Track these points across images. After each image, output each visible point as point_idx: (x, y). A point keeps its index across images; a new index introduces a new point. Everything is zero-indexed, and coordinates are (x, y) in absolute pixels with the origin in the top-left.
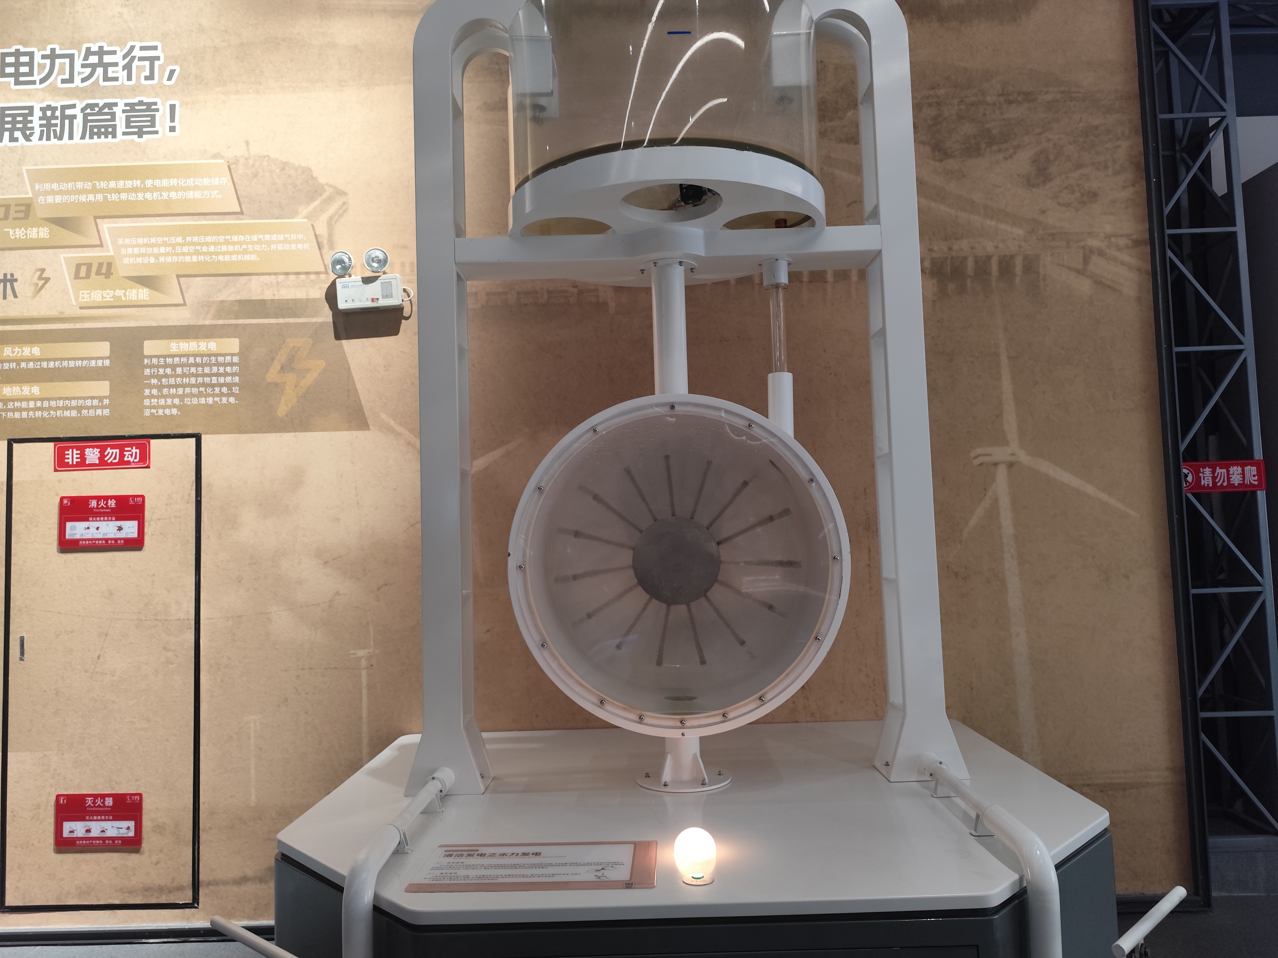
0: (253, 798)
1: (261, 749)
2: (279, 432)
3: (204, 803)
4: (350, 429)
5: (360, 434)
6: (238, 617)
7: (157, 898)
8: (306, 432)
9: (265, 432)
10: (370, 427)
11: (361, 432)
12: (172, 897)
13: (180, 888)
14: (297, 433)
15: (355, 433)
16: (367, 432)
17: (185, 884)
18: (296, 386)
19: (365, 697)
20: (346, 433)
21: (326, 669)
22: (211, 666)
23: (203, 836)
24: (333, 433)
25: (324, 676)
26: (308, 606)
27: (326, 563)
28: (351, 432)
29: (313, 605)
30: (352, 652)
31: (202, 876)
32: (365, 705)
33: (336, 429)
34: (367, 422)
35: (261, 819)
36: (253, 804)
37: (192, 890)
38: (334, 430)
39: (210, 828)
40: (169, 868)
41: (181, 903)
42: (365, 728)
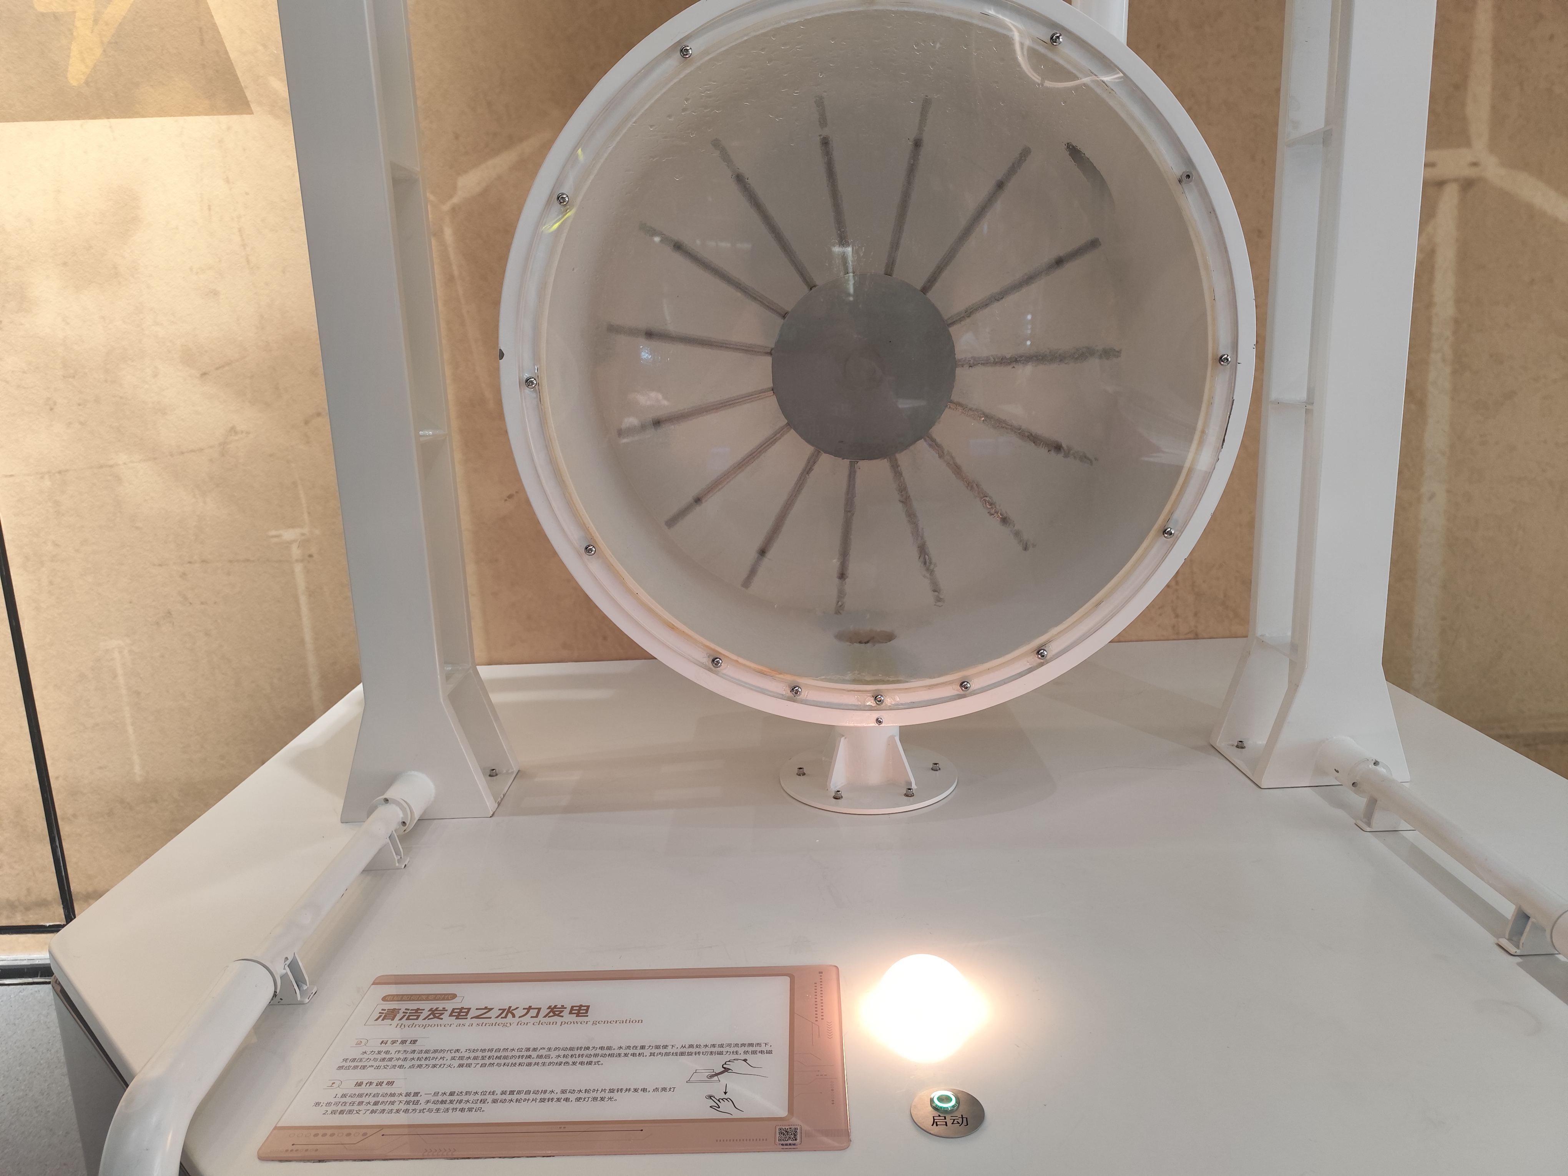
0: (137, 770)
1: (138, 693)
2: (78, 118)
3: (57, 778)
4: (212, 110)
5: (234, 120)
6: (60, 472)
7: (8, 917)
8: (129, 117)
9: (51, 119)
10: (253, 106)
11: (235, 117)
12: (31, 916)
13: (42, 904)
14: (113, 121)
15: (224, 119)
16: (247, 118)
17: (49, 898)
18: (96, 21)
19: (305, 609)
20: (206, 119)
21: (231, 561)
22: (27, 558)
23: (65, 829)
24: (182, 120)
25: (229, 574)
26: (183, 453)
27: (204, 374)
28: (216, 118)
29: (192, 451)
30: (273, 533)
31: (75, 886)
32: (306, 621)
33: (186, 111)
34: (246, 97)
35: (156, 802)
36: (139, 779)
37: (62, 906)
38: (183, 114)
39: (75, 816)
40: (18, 874)
41: (48, 925)
42: (311, 659)
